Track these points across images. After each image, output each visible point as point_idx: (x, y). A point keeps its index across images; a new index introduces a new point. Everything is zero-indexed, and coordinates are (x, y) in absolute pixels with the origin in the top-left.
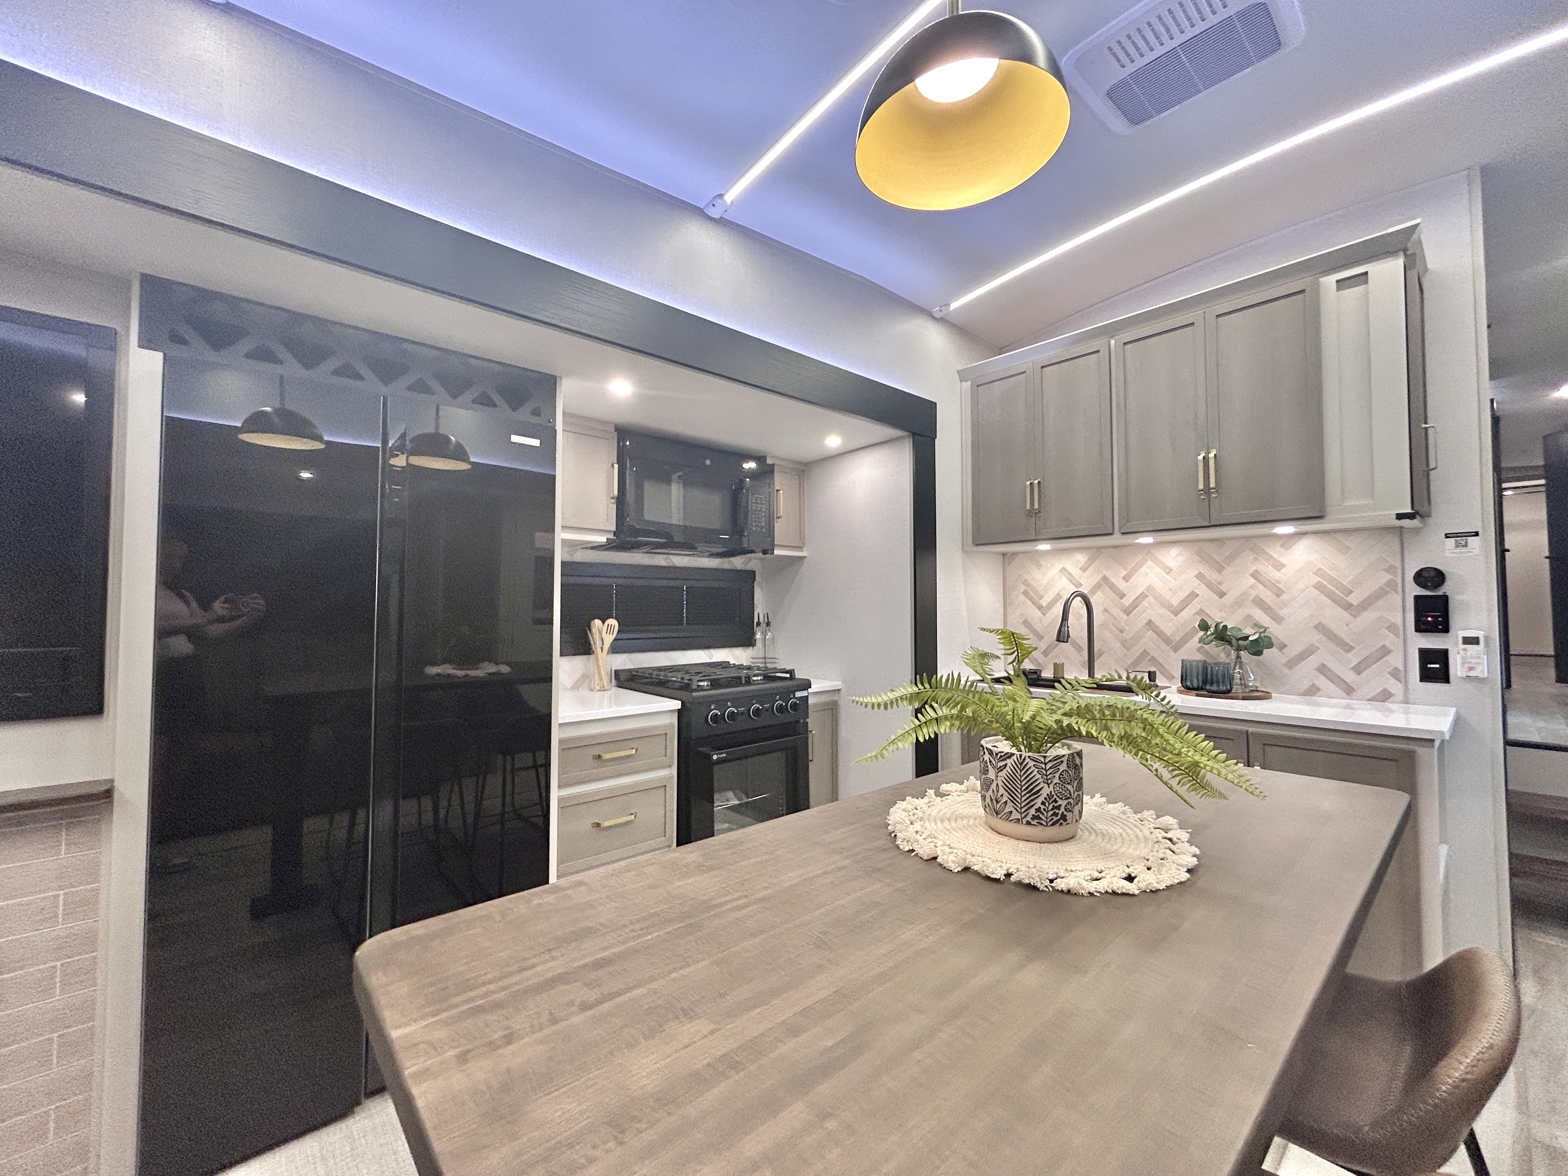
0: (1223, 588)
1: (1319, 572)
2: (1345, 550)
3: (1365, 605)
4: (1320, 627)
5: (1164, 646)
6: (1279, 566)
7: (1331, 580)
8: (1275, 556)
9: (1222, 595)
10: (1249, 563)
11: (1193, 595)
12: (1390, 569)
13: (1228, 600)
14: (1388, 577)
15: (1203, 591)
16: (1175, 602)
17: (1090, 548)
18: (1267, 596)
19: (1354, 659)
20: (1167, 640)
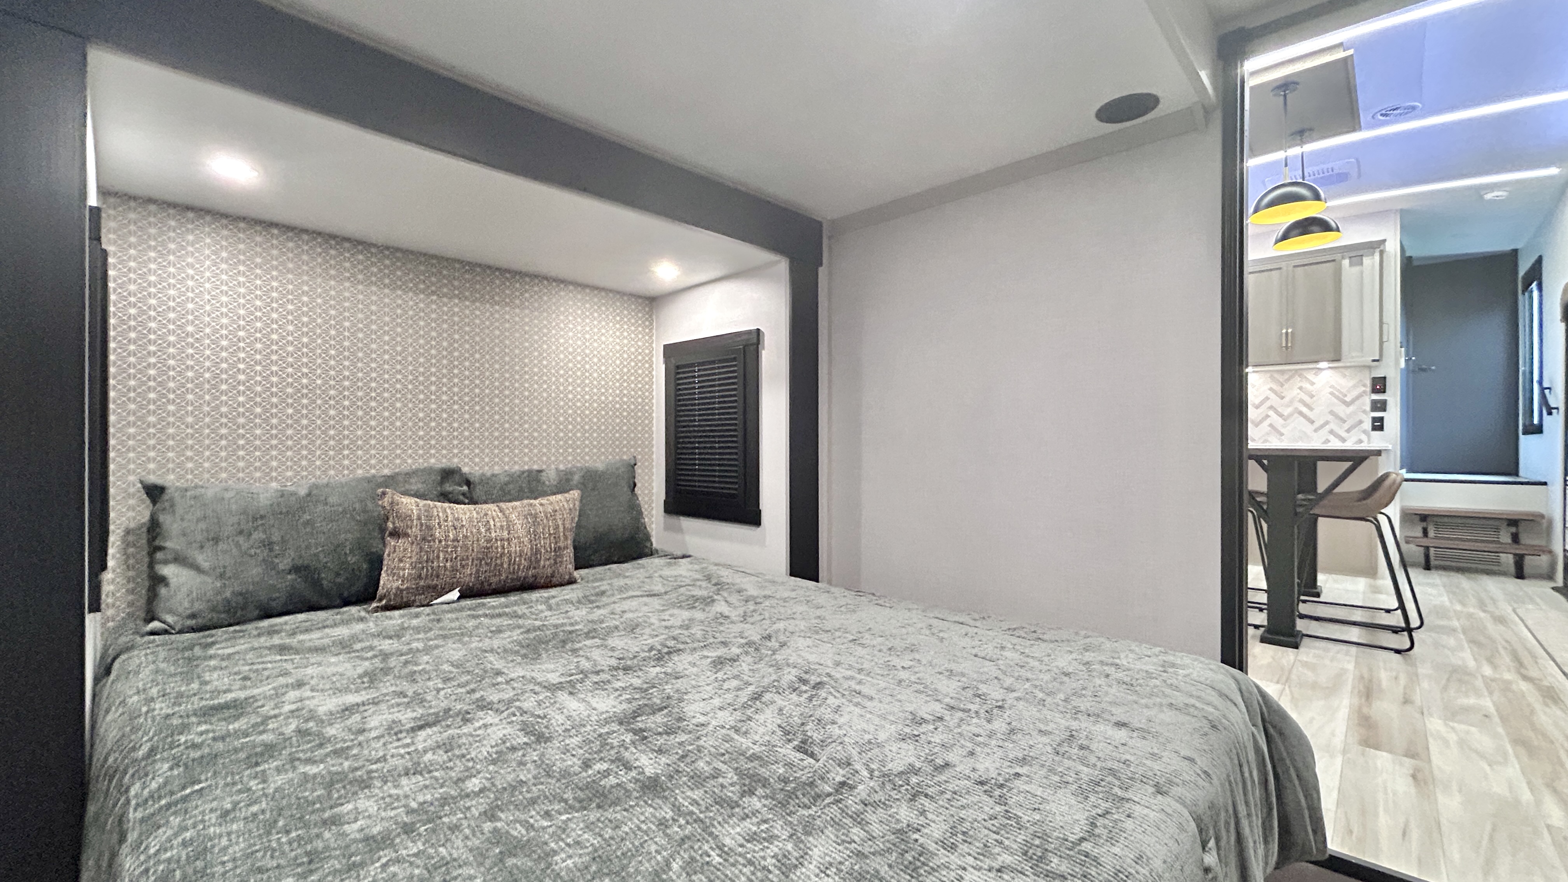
1: (1332, 387)
2: (1345, 376)
4: (1332, 413)
7: (1338, 391)
9: (1282, 398)
10: (1297, 381)
11: (1267, 398)
13: (1287, 400)
15: (1272, 396)
19: (1346, 426)
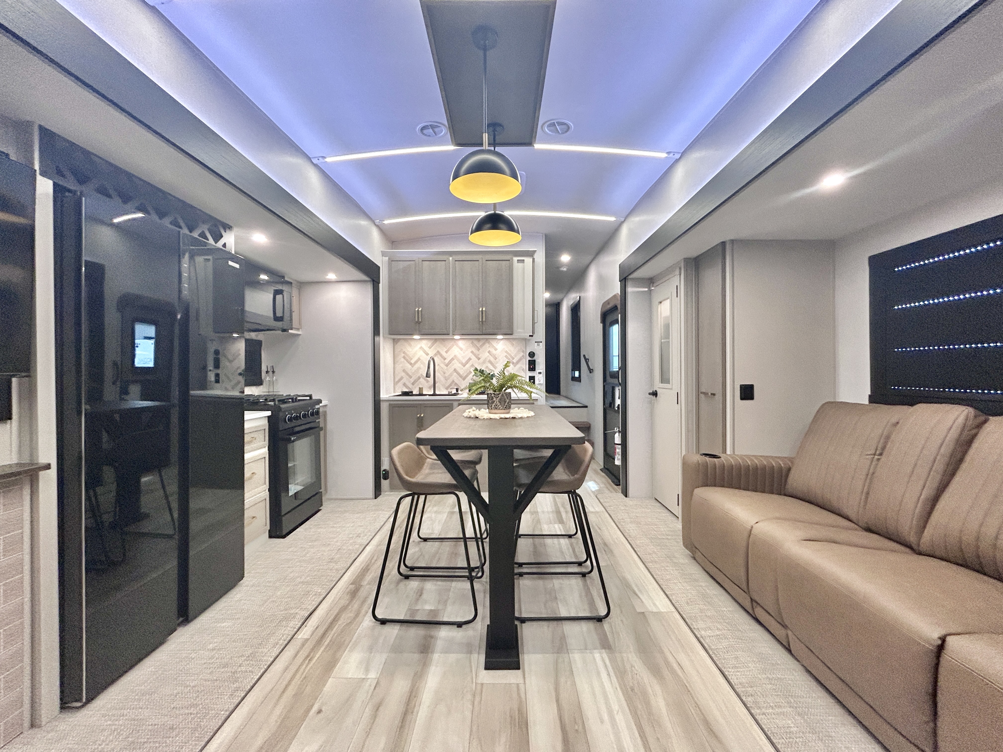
0: (479, 356)
1: (506, 352)
2: (513, 345)
3: (518, 362)
5: (460, 378)
6: (496, 349)
8: (495, 345)
11: (470, 359)
12: (523, 352)
13: (481, 360)
14: (522, 354)
15: (473, 358)
16: (464, 362)
17: (432, 339)
18: (492, 359)
20: (461, 376)
